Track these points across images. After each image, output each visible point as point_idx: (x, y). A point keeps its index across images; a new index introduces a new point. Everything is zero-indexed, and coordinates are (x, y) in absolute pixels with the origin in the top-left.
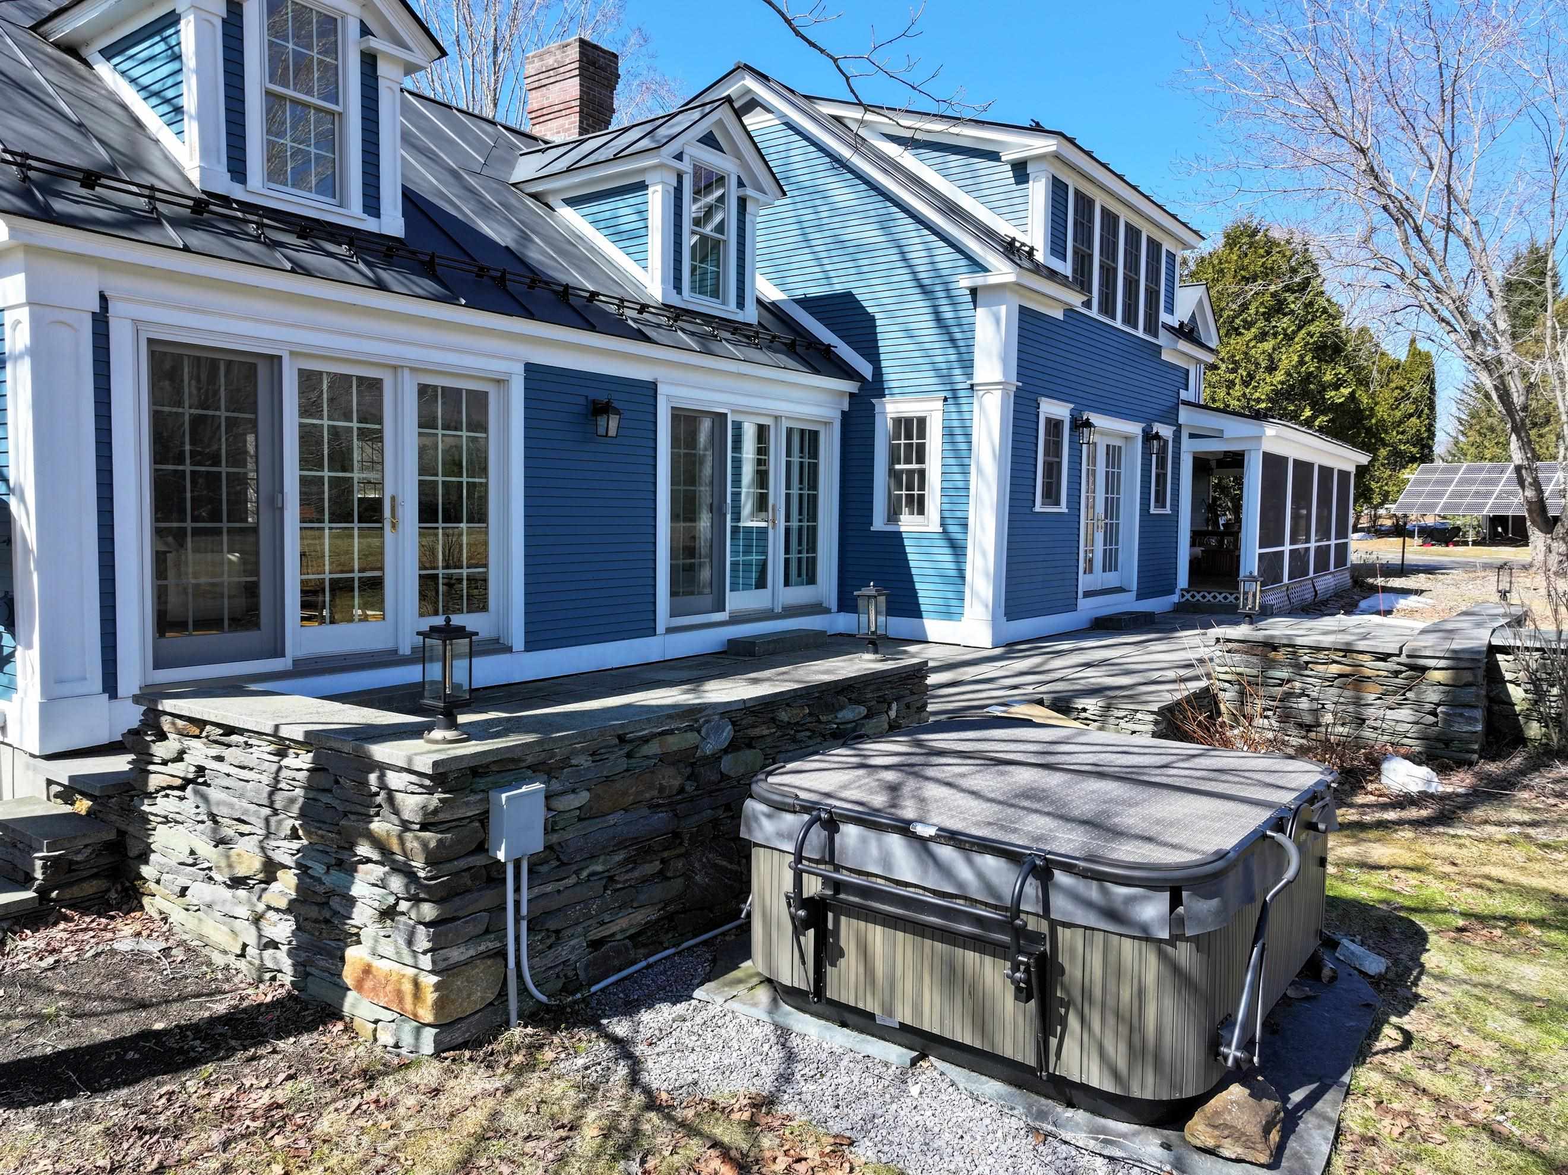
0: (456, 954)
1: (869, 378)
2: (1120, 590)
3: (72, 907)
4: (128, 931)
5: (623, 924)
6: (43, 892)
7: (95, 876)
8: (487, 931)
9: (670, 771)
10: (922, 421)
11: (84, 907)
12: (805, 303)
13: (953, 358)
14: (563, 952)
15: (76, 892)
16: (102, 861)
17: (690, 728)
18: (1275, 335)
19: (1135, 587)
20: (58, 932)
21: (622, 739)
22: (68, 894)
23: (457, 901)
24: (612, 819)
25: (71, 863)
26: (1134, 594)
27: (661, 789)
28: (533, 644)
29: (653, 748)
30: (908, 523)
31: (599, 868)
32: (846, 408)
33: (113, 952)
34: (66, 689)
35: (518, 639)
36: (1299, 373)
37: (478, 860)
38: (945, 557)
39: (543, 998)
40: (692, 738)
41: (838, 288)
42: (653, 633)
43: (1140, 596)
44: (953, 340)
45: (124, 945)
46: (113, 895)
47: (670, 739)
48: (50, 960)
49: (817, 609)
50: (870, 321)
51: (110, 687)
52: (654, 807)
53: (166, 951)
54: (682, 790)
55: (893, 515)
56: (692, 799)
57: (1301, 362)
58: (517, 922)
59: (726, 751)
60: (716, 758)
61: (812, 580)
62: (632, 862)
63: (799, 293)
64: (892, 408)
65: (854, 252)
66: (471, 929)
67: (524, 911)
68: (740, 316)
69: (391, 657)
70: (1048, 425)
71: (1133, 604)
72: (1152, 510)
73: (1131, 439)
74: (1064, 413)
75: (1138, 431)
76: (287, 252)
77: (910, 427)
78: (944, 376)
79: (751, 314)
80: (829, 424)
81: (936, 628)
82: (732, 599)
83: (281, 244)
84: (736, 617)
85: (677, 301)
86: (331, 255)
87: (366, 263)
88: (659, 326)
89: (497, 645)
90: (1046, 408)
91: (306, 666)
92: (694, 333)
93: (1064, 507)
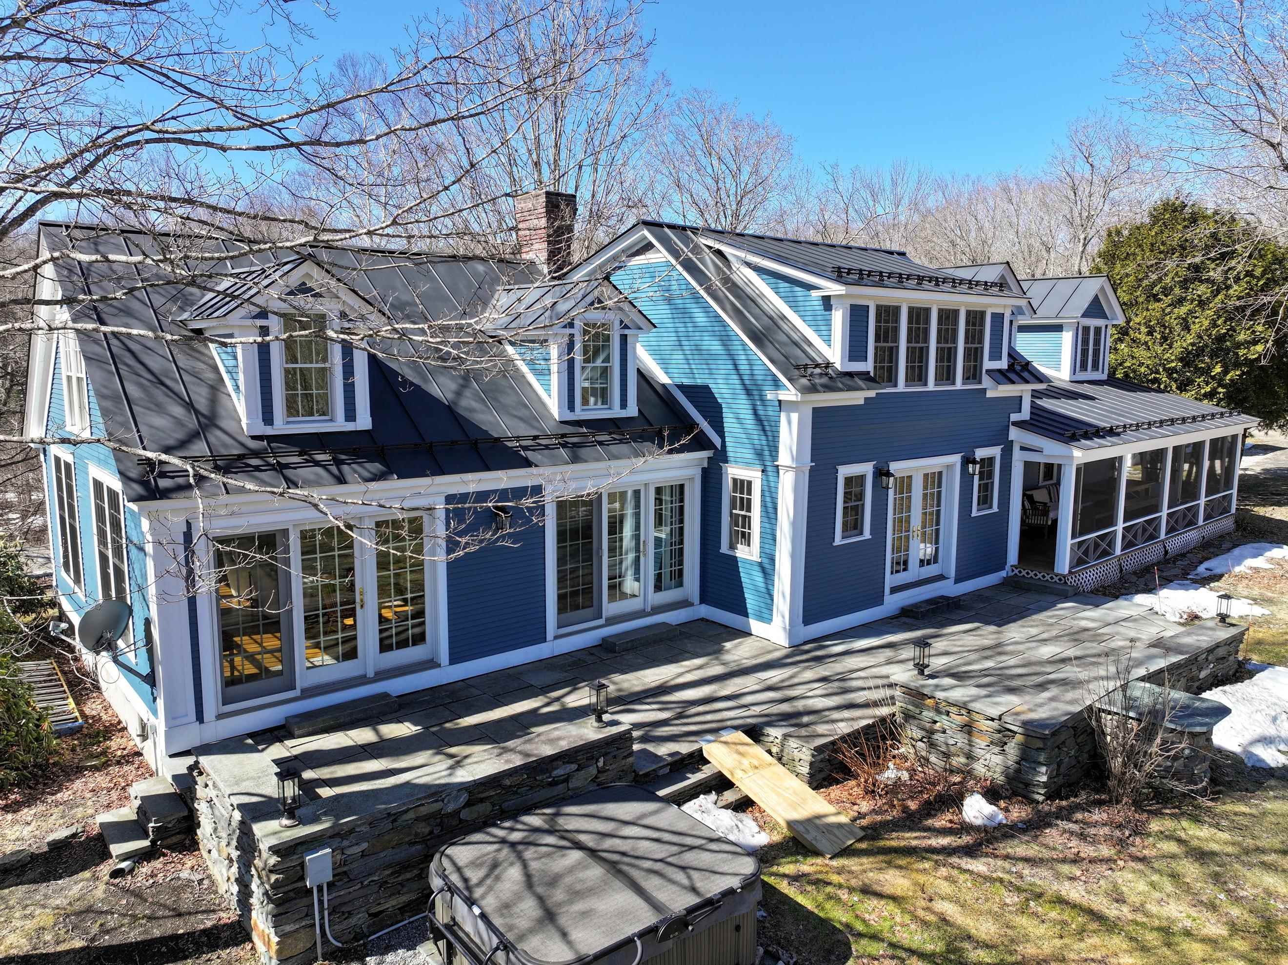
0: (288, 928)
1: (719, 447)
2: (941, 577)
3: (168, 848)
4: (189, 864)
5: (391, 904)
6: (153, 842)
7: (178, 833)
8: (307, 915)
9: (423, 824)
10: (750, 483)
11: (173, 848)
12: (681, 387)
13: (764, 443)
14: (353, 921)
15: (169, 841)
16: (181, 826)
17: (437, 801)
18: (1193, 300)
19: (953, 573)
20: (157, 864)
21: (389, 814)
22: (165, 843)
23: (287, 905)
24: (382, 855)
25: (166, 828)
26: (952, 580)
27: (417, 834)
28: (455, 658)
29: (411, 815)
30: (742, 552)
31: (376, 878)
32: (706, 465)
33: (179, 878)
34: (178, 722)
35: (444, 655)
36: (1210, 336)
37: (299, 884)
38: (759, 578)
39: (340, 945)
40: (438, 806)
41: (699, 382)
42: (544, 640)
43: (958, 580)
44: (764, 430)
45: (185, 874)
46: (187, 842)
47: (422, 808)
48: (151, 881)
49: (685, 603)
50: (719, 407)
51: (200, 718)
52: (411, 844)
53: (200, 882)
54: (431, 832)
55: (732, 547)
56: (439, 836)
57: (1214, 325)
58: (321, 911)
59: (464, 807)
60: (457, 812)
61: (680, 584)
62: (399, 873)
63: (678, 381)
64: (733, 471)
65: (707, 357)
66: (297, 916)
67: (326, 906)
68: (624, 414)
69: (362, 680)
70: (849, 481)
71: (949, 588)
72: (974, 513)
73: (949, 467)
74: (866, 469)
75: (956, 459)
76: (288, 472)
77: (742, 486)
78: (759, 455)
79: (632, 410)
80: (691, 479)
81: (756, 626)
82: (610, 608)
83: (287, 466)
84: (612, 621)
85: (570, 417)
86: (317, 464)
87: (338, 463)
88: (547, 447)
89: (431, 664)
90: (845, 471)
91: (309, 693)
92: (575, 445)
93: (867, 535)
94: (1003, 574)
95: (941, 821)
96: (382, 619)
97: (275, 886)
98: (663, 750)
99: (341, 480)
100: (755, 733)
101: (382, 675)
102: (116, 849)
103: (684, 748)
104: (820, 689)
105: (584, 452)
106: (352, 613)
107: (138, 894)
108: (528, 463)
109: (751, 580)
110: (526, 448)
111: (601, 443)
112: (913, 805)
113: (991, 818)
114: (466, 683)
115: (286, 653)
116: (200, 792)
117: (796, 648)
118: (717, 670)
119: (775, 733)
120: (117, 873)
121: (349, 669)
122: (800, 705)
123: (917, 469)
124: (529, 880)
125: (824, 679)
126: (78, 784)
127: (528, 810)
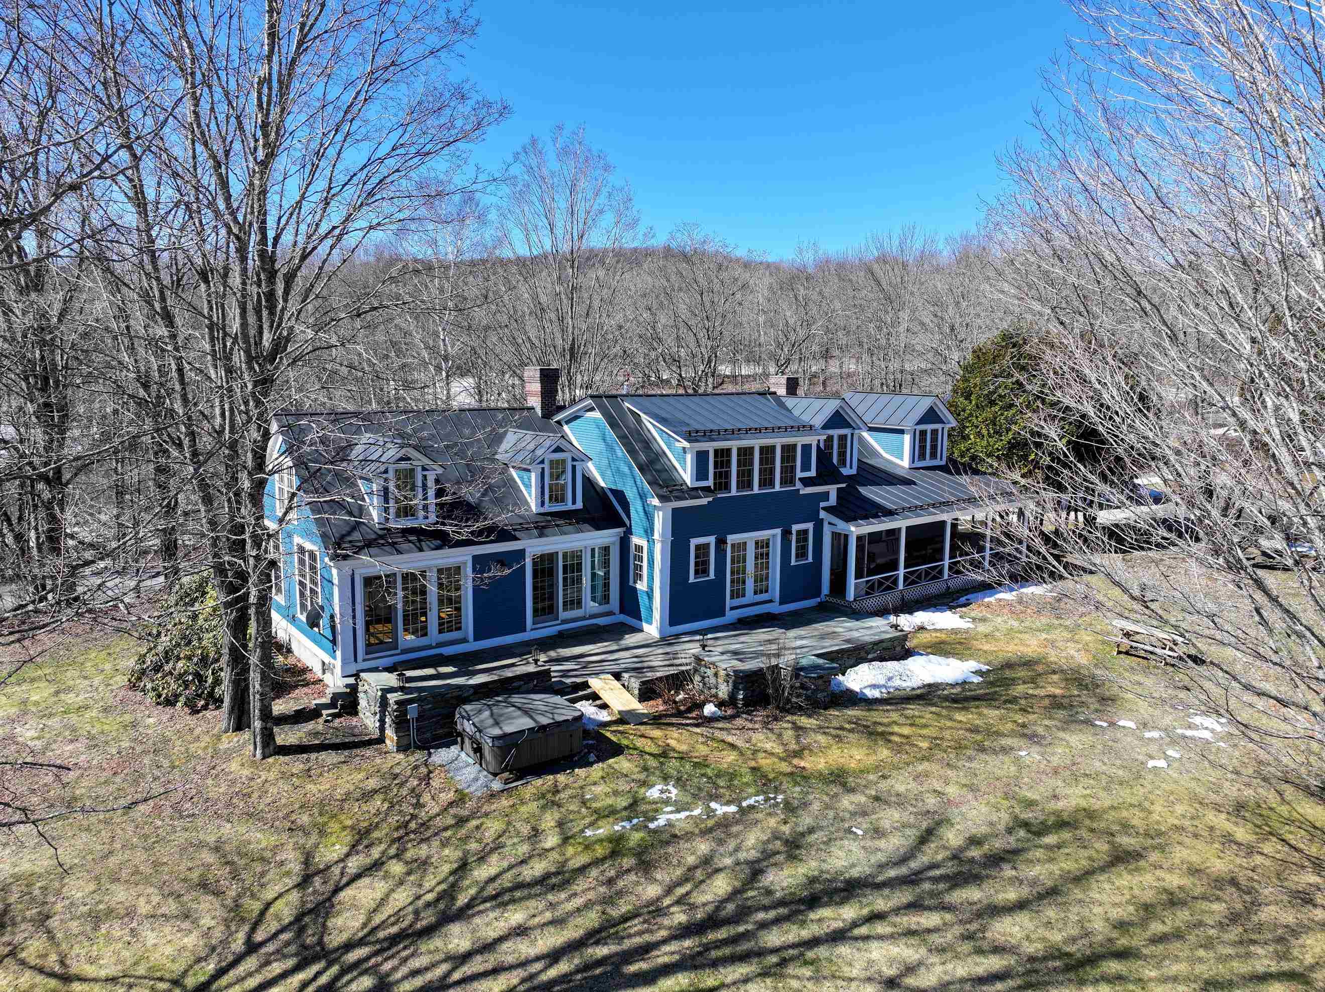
0: (400, 734)
1: (628, 526)
2: (770, 601)
3: (346, 712)
4: (355, 720)
5: (441, 732)
6: (339, 711)
7: (350, 707)
8: (408, 730)
9: (454, 700)
10: (642, 547)
11: (348, 714)
12: (611, 490)
13: (648, 526)
14: (426, 735)
15: (347, 710)
16: (351, 703)
17: (460, 691)
19: (778, 599)
20: (342, 719)
21: (440, 694)
22: (345, 710)
23: (400, 726)
24: (437, 710)
25: (345, 704)
26: (777, 603)
27: (451, 701)
28: (476, 639)
29: (449, 696)
30: (639, 585)
31: (435, 720)
32: (623, 536)
33: (352, 724)
34: (346, 662)
35: (471, 637)
37: (405, 717)
38: (646, 598)
39: (420, 745)
40: (461, 693)
41: (619, 487)
42: (525, 631)
43: (781, 603)
44: (648, 520)
46: (354, 711)
47: (454, 693)
48: (340, 724)
49: (610, 613)
50: (628, 503)
51: (356, 660)
52: (448, 704)
53: (361, 725)
54: (457, 701)
55: (635, 582)
56: (460, 702)
58: (413, 729)
59: (471, 695)
60: (468, 697)
61: (608, 603)
62: (444, 719)
63: (610, 486)
64: (634, 540)
65: (622, 477)
66: (404, 730)
67: (415, 727)
68: (574, 507)
69: (430, 647)
70: (698, 547)
71: (775, 608)
72: (793, 563)
73: (774, 536)
74: (711, 540)
75: (778, 531)
76: (397, 546)
77: (639, 548)
78: (646, 531)
79: (579, 505)
80: (614, 543)
81: (646, 626)
82: (563, 615)
83: (396, 543)
84: (565, 622)
85: (542, 510)
86: (410, 541)
87: (420, 541)
88: (527, 529)
89: (464, 640)
90: (694, 542)
91: (405, 651)
92: (543, 527)
93: (712, 576)
94: (818, 600)
95: (694, 715)
96: (440, 618)
97: (396, 717)
98: (568, 681)
99: (421, 550)
100: (617, 676)
101: (440, 645)
102: (325, 712)
103: (579, 680)
104: (661, 657)
105: (546, 531)
106: (424, 614)
107: (336, 729)
108: (516, 539)
109: (643, 600)
110: (515, 530)
111: (558, 526)
112: (682, 708)
113: (714, 713)
114: (483, 651)
115: (394, 633)
116: (360, 688)
117: (663, 639)
118: (615, 647)
119: (626, 676)
120: (326, 721)
121: (424, 641)
122: (646, 664)
123: (751, 538)
124: (492, 715)
125: (667, 653)
126: (297, 691)
127: (498, 695)
